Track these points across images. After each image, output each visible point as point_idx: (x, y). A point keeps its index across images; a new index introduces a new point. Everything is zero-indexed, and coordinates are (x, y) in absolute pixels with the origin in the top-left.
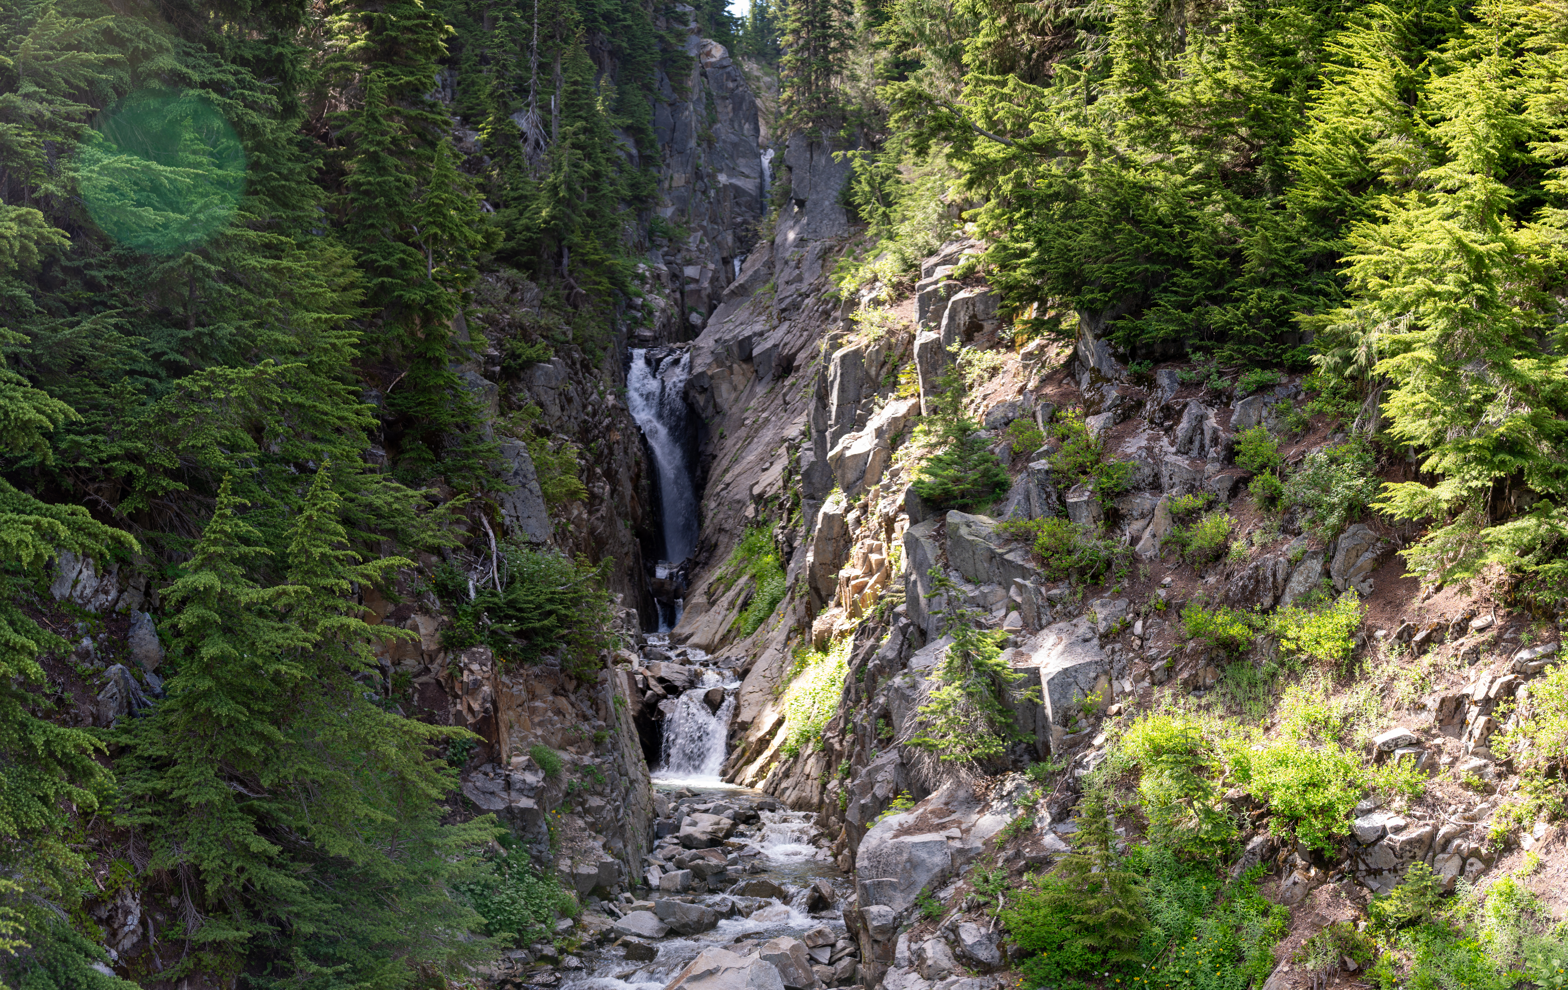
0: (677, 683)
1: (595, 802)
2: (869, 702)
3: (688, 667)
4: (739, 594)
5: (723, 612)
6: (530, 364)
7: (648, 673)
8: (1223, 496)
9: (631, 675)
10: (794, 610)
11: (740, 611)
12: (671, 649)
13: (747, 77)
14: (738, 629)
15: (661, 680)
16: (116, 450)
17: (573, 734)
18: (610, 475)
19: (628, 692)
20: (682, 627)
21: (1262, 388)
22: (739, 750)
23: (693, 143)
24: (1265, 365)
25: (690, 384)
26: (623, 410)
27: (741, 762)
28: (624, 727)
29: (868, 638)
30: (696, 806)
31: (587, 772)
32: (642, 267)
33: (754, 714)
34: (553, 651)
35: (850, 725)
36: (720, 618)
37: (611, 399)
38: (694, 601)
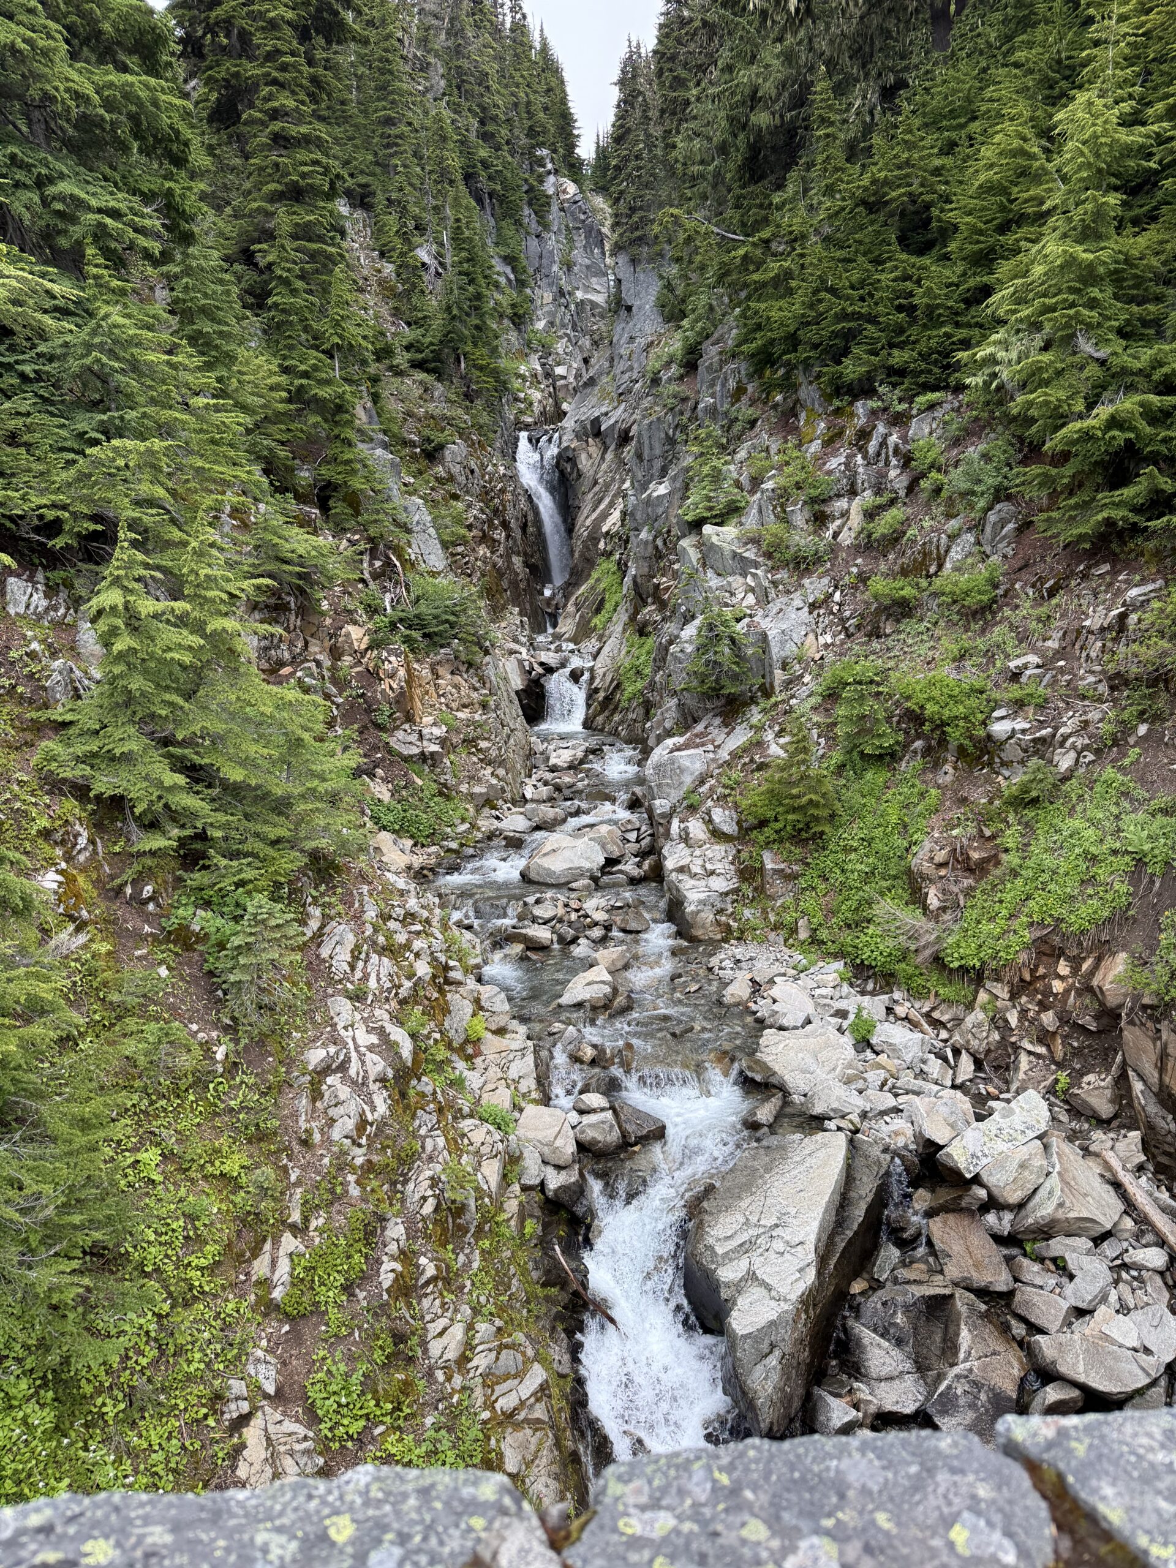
0: (553, 666)
1: (483, 744)
3: (561, 654)
4: (594, 603)
6: (441, 447)
7: (533, 660)
8: (902, 493)
9: (520, 662)
11: (596, 614)
12: (551, 643)
13: (595, 211)
14: (595, 627)
15: (542, 664)
16: (44, 501)
17: (465, 701)
18: (505, 525)
19: (518, 674)
20: (560, 628)
21: (932, 406)
23: (555, 268)
24: (935, 388)
25: (560, 456)
26: (514, 478)
31: (478, 725)
32: (523, 369)
34: (449, 645)
37: (502, 470)
38: (568, 609)
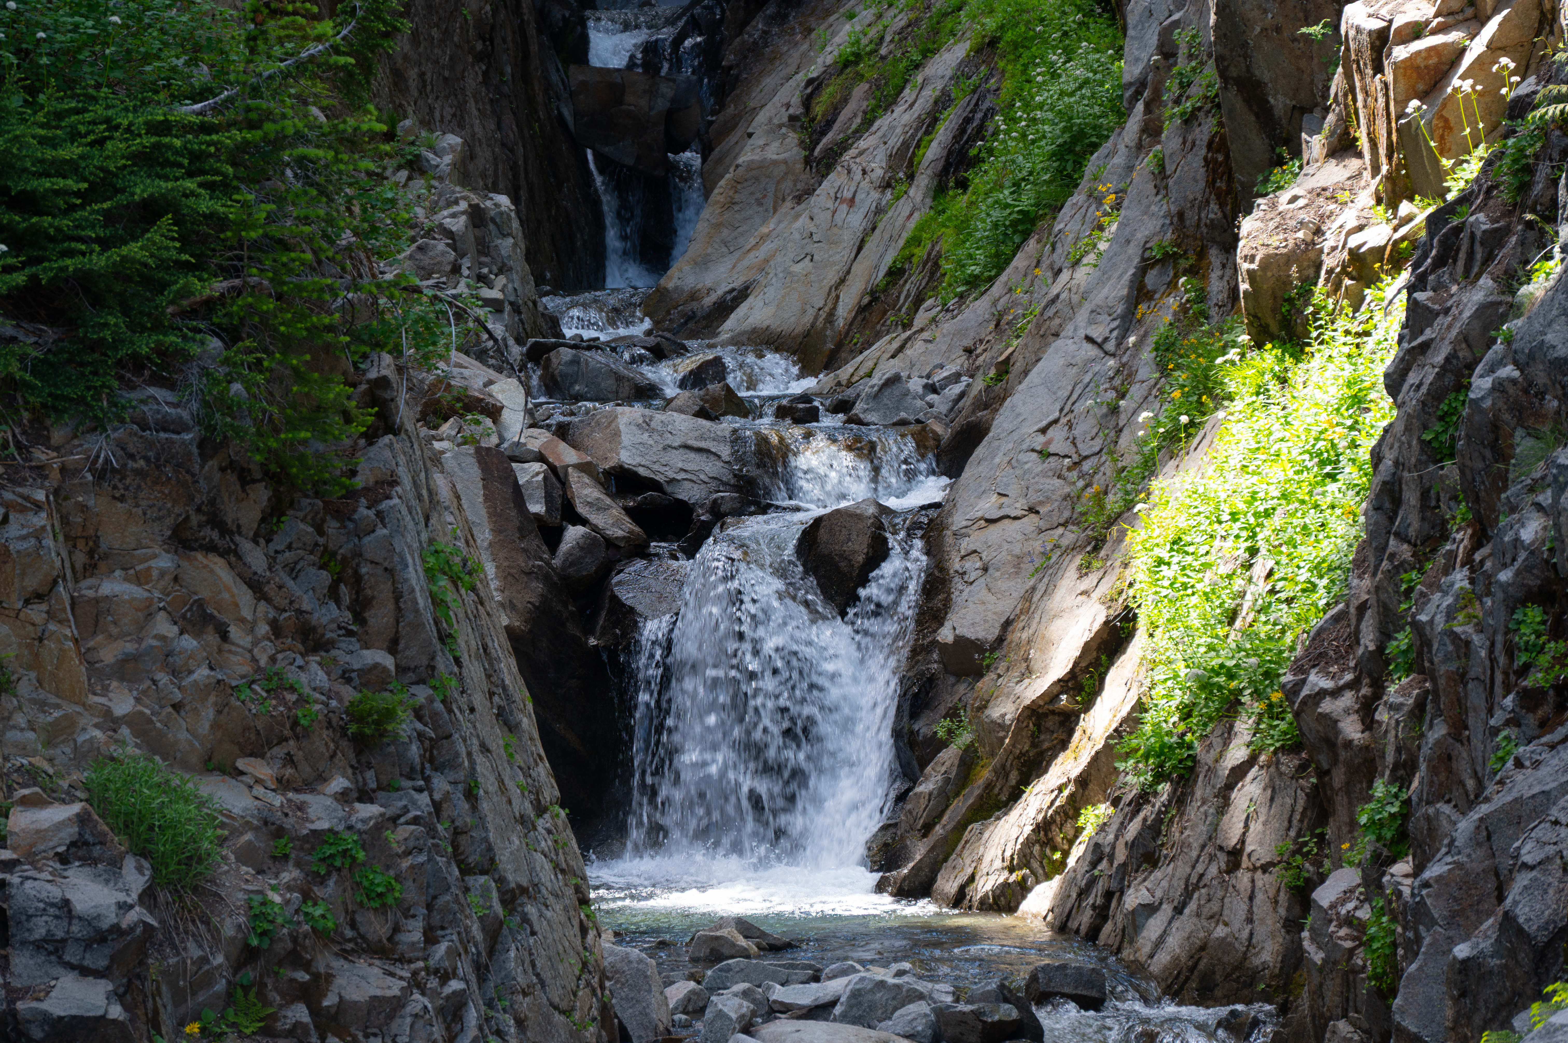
0: (688, 493)
1: (361, 983)
2: (1480, 539)
3: (729, 424)
4: (930, 122)
5: (869, 198)
7: (567, 455)
9: (497, 466)
10: (1161, 174)
11: (939, 190)
12: (658, 354)
14: (933, 265)
15: (620, 482)
17: (260, 707)
19: (484, 535)
20: (703, 263)
22: (949, 757)
27: (959, 806)
28: (474, 671)
29: (1470, 278)
30: (779, 993)
31: (323, 861)
33: (1005, 606)
34: (167, 369)
35: (1402, 640)
36: (856, 220)
38: (748, 155)
